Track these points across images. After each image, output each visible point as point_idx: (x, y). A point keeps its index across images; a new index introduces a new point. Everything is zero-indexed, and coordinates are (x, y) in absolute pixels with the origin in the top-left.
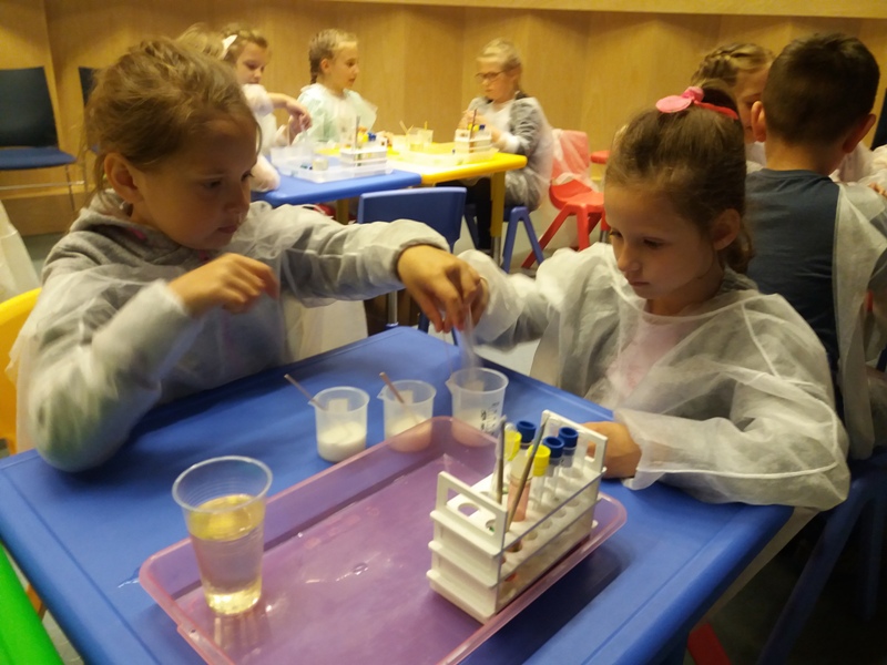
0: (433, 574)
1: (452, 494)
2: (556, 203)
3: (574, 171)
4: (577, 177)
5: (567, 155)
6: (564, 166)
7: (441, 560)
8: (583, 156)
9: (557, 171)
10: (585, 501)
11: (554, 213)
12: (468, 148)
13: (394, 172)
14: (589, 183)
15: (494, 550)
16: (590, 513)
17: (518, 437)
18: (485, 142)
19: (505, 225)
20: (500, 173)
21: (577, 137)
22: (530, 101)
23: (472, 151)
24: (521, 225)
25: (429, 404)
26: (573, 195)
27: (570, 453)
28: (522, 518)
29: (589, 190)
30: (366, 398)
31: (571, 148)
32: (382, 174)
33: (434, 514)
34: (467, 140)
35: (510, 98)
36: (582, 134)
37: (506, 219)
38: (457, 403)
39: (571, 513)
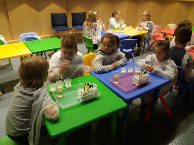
0: (133, 82)
1: (136, 75)
2: (154, 39)
3: (158, 33)
4: (158, 34)
5: (156, 30)
6: (156, 32)
7: (134, 81)
8: (160, 30)
9: (154, 33)
10: (147, 78)
11: (153, 41)
12: (138, 30)
13: (126, 35)
14: (161, 35)
15: (138, 80)
16: (148, 79)
17: (141, 71)
18: (141, 29)
19: (144, 43)
20: (143, 35)
21: (159, 27)
22: (151, 22)
23: (139, 31)
24: (147, 43)
25: (132, 69)
26: (157, 37)
27: (146, 73)
28: (141, 78)
29: (161, 36)
30: (126, 68)
31: (157, 29)
32: (123, 35)
33: (134, 77)
34: (138, 29)
35: (147, 20)
36: (160, 26)
37: (144, 42)
38: (135, 69)
39: (146, 79)
